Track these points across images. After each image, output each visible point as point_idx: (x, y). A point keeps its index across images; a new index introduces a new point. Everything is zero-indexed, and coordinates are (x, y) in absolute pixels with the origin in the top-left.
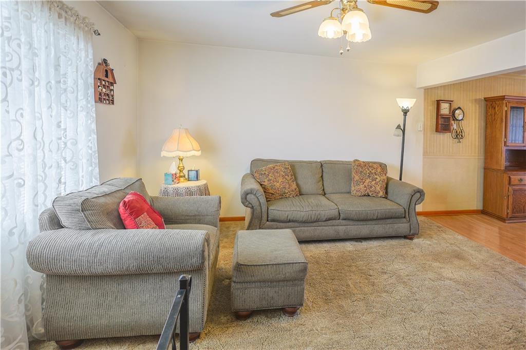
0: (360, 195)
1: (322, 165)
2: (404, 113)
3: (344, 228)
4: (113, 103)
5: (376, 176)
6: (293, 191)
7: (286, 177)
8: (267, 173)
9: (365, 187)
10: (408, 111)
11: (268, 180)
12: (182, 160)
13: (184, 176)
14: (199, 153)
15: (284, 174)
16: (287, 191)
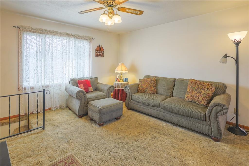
0: (187, 100)
1: (175, 80)
2: (236, 44)
3: (163, 113)
4: (103, 56)
5: (202, 91)
6: (151, 91)
7: (150, 84)
8: (142, 81)
9: (192, 96)
10: (240, 42)
11: (141, 84)
12: (121, 74)
13: (122, 80)
14: (127, 72)
15: (149, 82)
16: (148, 90)
